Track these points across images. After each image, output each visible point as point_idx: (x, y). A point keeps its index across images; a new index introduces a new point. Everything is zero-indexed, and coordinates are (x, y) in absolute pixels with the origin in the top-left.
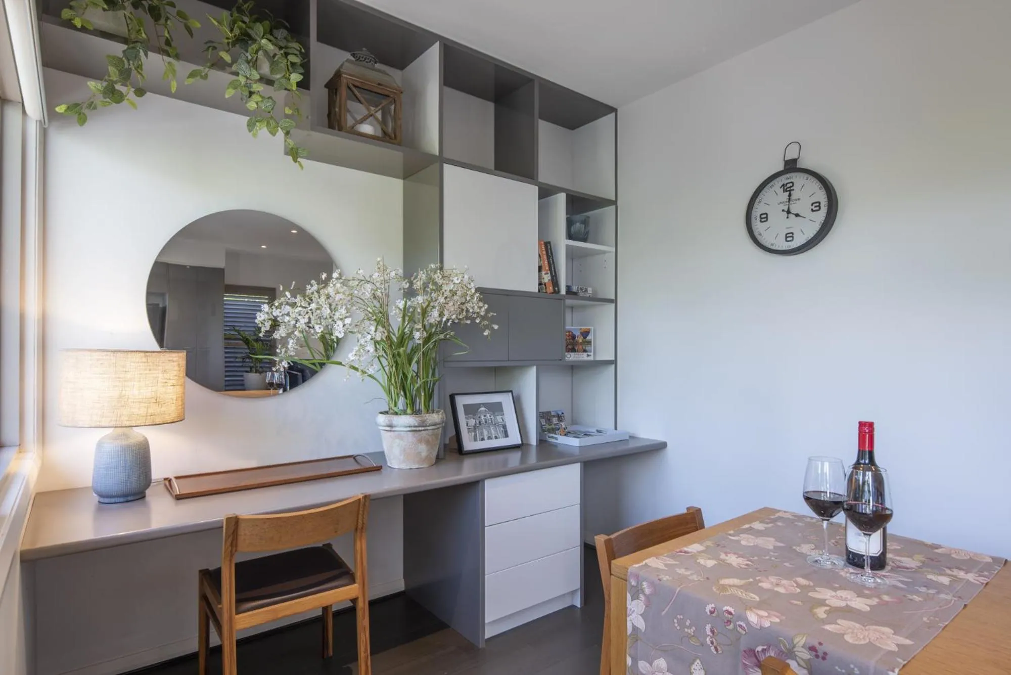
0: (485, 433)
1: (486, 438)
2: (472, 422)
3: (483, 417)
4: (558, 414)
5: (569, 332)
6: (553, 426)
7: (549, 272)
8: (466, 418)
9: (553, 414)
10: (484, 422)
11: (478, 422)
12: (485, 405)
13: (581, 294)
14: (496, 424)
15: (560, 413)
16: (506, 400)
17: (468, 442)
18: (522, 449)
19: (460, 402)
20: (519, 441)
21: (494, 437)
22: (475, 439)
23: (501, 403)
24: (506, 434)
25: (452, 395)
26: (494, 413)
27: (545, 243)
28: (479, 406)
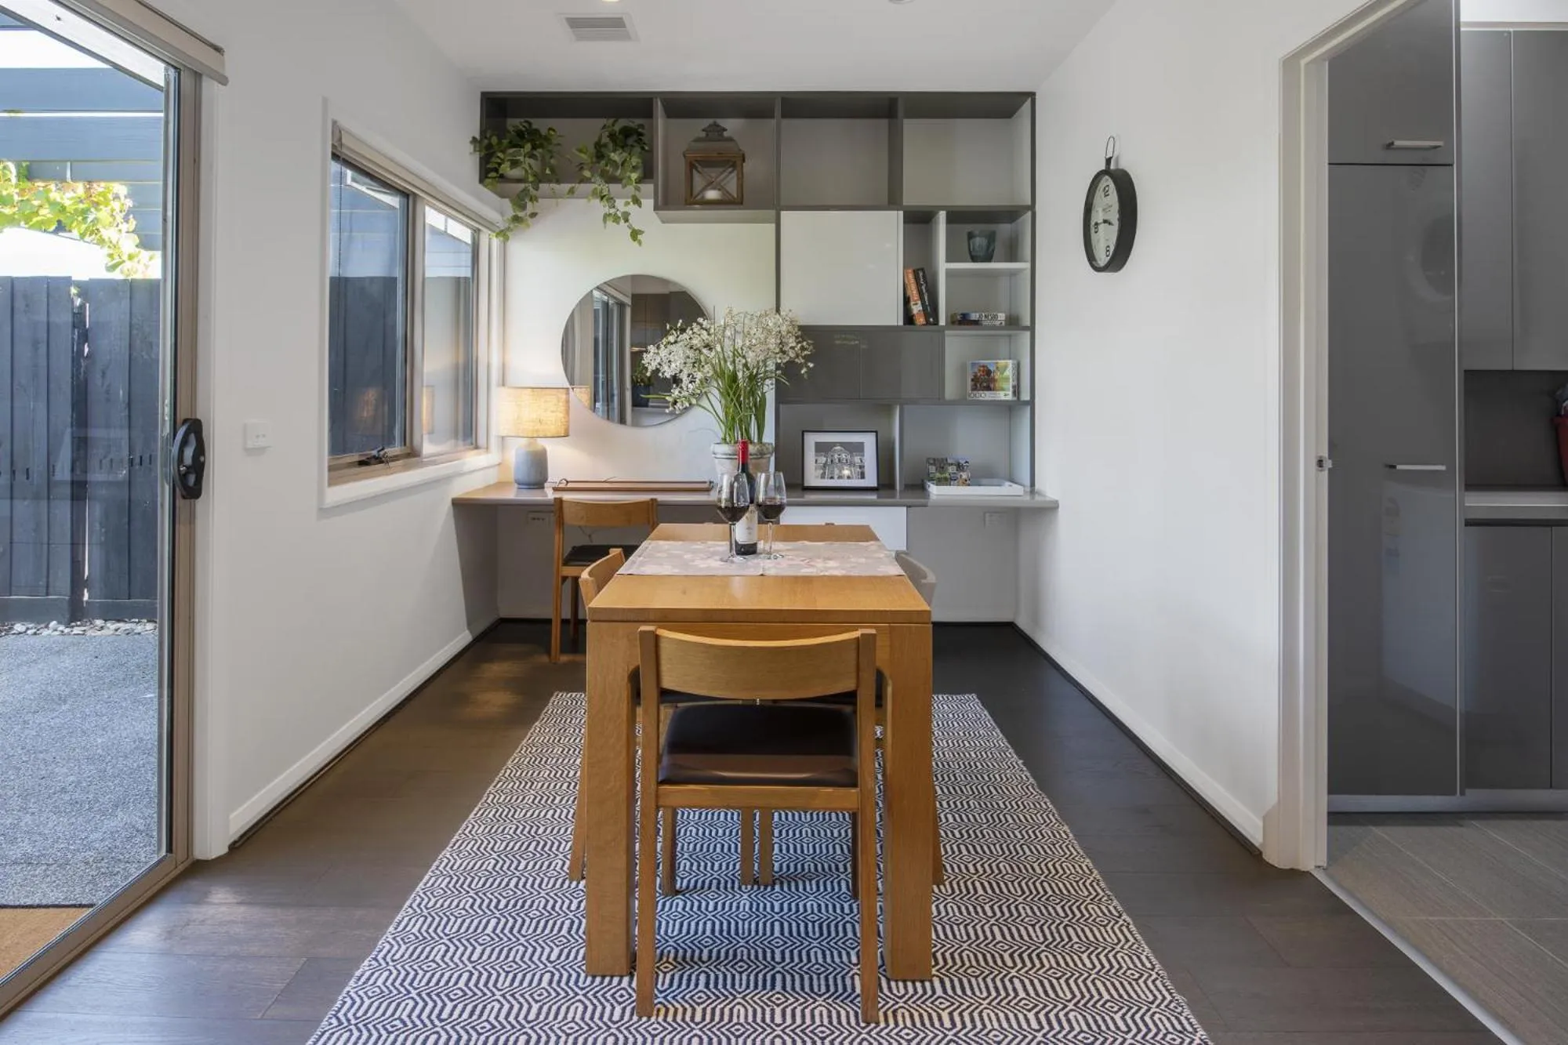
0: (836, 471)
1: (836, 477)
2: (822, 460)
3: (836, 456)
4: (959, 463)
5: (983, 366)
6: (947, 475)
7: (919, 302)
8: (816, 455)
9: (949, 461)
10: (837, 461)
11: (829, 460)
12: (842, 444)
13: (986, 323)
14: (851, 464)
15: (962, 462)
16: (869, 441)
17: (813, 478)
18: (881, 492)
19: (811, 440)
20: (874, 484)
21: (846, 476)
22: (823, 476)
23: (862, 443)
24: (863, 476)
25: (803, 432)
26: (851, 453)
27: (914, 271)
28: (834, 444)
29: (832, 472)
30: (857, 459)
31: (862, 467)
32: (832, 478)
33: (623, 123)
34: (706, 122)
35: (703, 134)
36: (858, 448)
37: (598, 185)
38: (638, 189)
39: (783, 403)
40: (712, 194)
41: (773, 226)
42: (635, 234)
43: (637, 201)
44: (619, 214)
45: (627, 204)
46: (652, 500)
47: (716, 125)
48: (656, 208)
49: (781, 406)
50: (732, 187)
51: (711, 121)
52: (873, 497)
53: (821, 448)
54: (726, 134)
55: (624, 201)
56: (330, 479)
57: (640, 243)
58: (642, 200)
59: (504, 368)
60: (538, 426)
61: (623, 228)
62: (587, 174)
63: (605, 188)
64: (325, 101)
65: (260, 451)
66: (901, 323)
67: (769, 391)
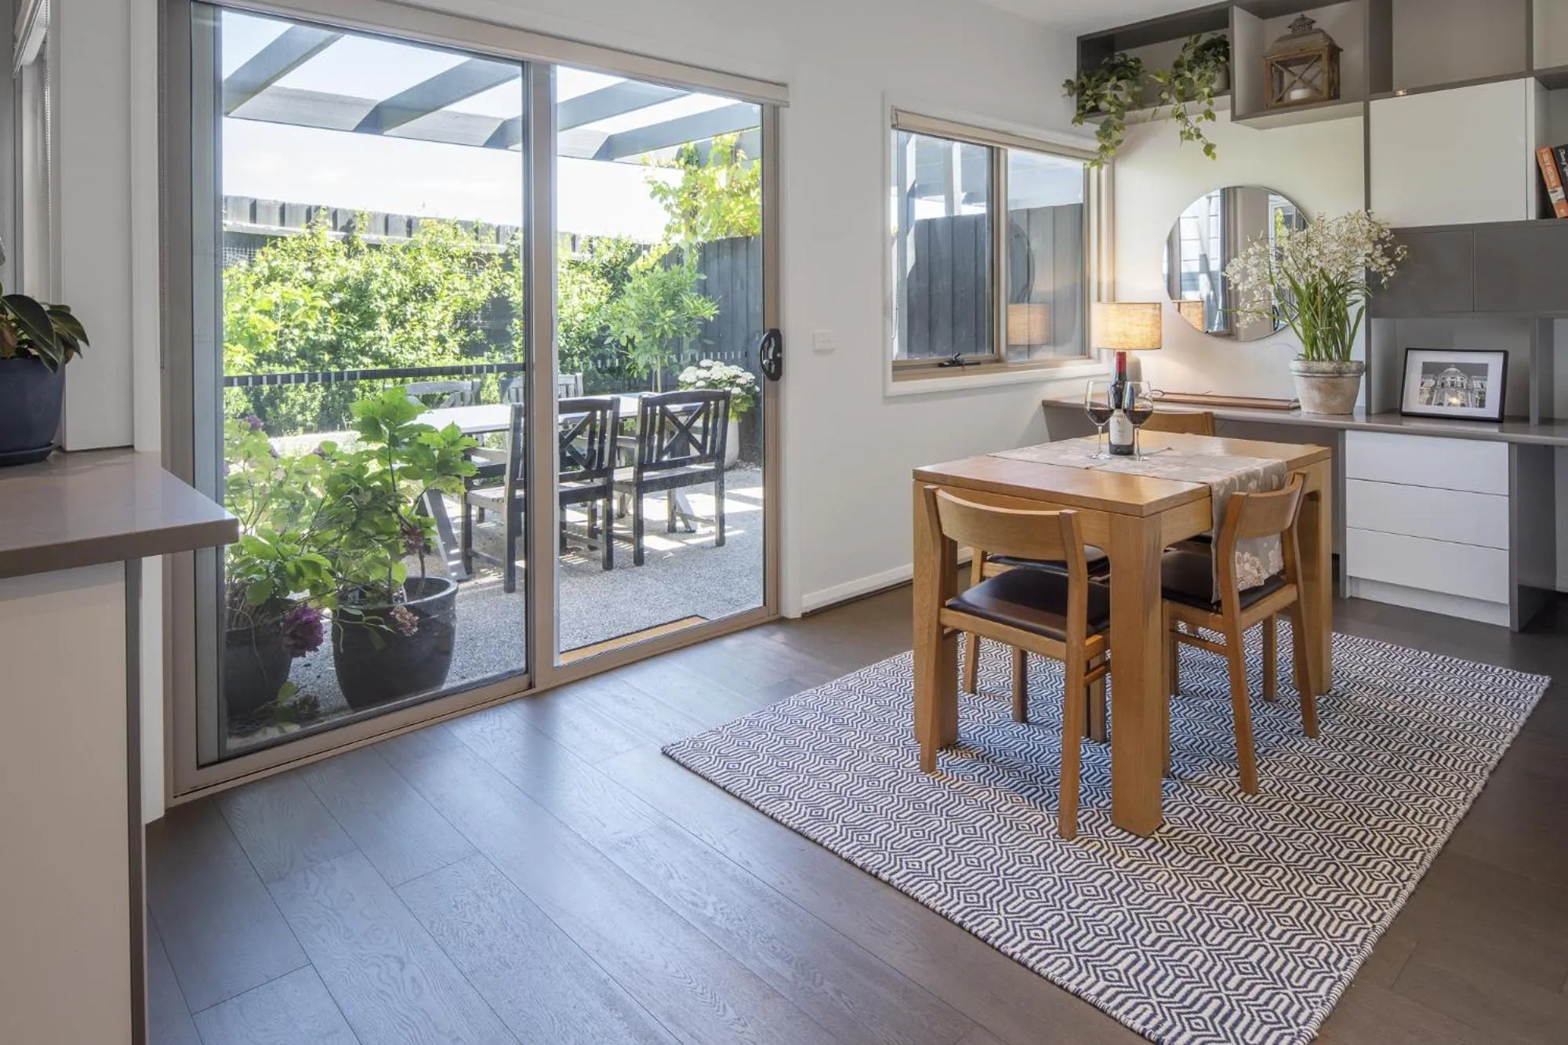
0: (1447, 397)
1: (1446, 403)
2: (1430, 383)
3: (1448, 379)
7: (1560, 187)
8: (1422, 378)
10: (1449, 385)
11: (1439, 384)
12: (1458, 365)
14: (1467, 390)
16: (1495, 362)
17: (1415, 401)
18: (1506, 425)
19: (1417, 360)
20: (1495, 415)
21: (1454, 404)
22: (1429, 402)
23: (1486, 365)
24: (1482, 404)
25: (1407, 350)
26: (1469, 376)
27: (1552, 150)
28: (1448, 365)
29: (1442, 398)
30: (1476, 384)
31: (1482, 393)
32: (1441, 404)
33: (1205, 37)
34: (1292, 18)
35: (1289, 32)
36: (1482, 370)
37: (1174, 105)
38: (1211, 103)
39: (1375, 316)
40: (1297, 94)
41: (1361, 118)
42: (1209, 149)
43: (1210, 115)
44: (1192, 131)
45: (1199, 120)
46: (1206, 413)
47: (1303, 18)
48: (1235, 118)
49: (1373, 320)
50: (1321, 81)
51: (1298, 15)
52: (1494, 430)
53: (1429, 369)
54: (1315, 26)
55: (1196, 117)
56: (894, 376)
57: (1214, 157)
58: (1216, 113)
59: (1114, 284)
60: (1122, 339)
61: (1198, 145)
62: (1165, 96)
63: (1181, 107)
64: (883, 94)
65: (830, 351)
66: (1533, 216)
67: (1356, 304)
